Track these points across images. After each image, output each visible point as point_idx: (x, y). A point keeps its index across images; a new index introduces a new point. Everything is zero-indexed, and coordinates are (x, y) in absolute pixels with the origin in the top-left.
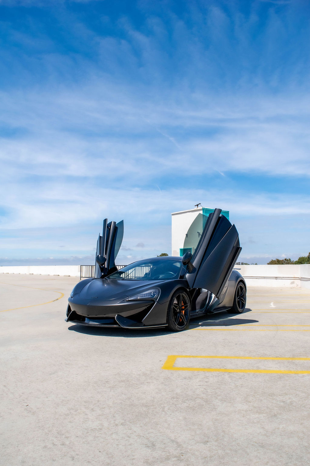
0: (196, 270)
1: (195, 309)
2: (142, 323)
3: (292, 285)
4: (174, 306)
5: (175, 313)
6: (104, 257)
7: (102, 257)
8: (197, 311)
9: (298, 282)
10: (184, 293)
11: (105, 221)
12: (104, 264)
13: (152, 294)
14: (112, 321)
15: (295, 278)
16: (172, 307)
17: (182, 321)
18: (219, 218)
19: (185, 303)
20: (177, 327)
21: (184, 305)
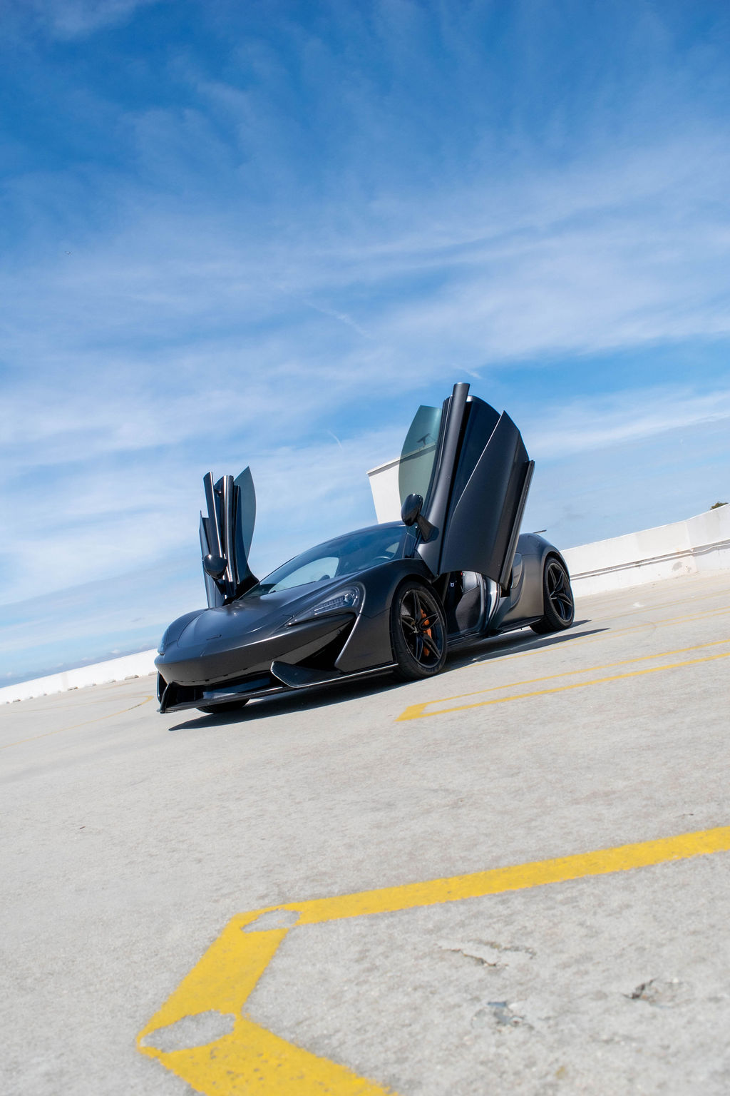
0: (438, 533)
1: (457, 629)
2: (336, 669)
3: (677, 571)
4: (403, 619)
5: (411, 638)
6: (221, 556)
7: (216, 557)
8: (462, 632)
9: (689, 561)
10: (422, 588)
11: (207, 479)
12: (224, 572)
13: (346, 599)
14: (265, 680)
15: (680, 554)
16: (400, 621)
17: (432, 653)
18: (468, 405)
19: (429, 612)
20: (421, 667)
21: (428, 616)
